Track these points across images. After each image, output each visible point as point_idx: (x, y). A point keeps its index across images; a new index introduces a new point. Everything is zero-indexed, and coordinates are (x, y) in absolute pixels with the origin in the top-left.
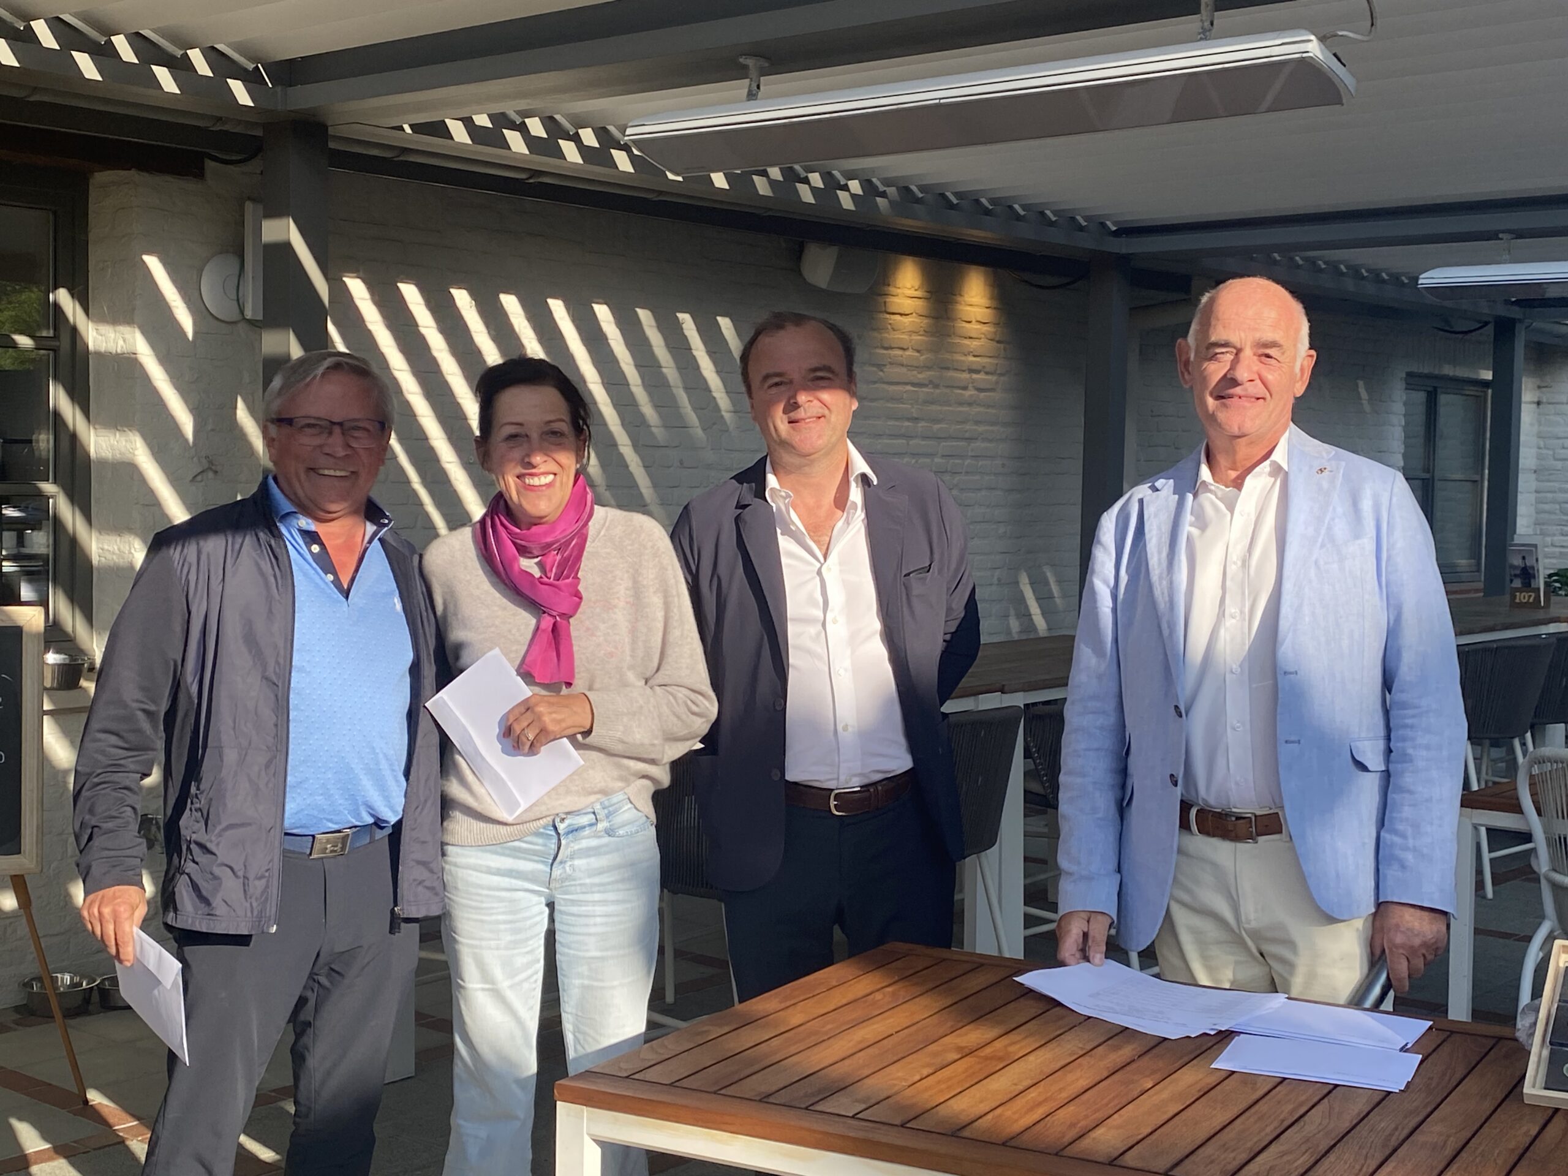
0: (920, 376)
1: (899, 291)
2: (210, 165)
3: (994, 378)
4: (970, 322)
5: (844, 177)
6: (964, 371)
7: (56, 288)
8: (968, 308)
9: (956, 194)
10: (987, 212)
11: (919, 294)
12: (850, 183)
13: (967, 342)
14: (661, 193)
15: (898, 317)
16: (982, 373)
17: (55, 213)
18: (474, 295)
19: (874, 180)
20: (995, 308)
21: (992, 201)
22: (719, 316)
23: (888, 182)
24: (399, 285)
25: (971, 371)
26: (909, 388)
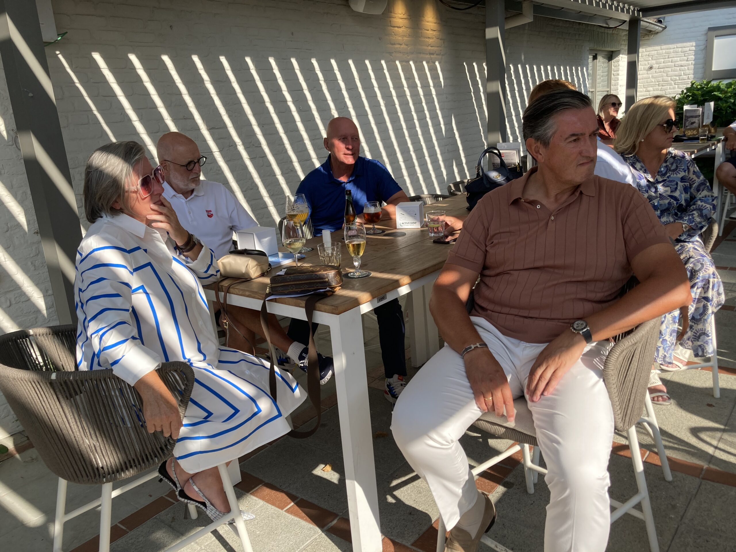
0: (409, 57)
1: (396, 15)
3: (440, 57)
4: (428, 30)
8: (427, 23)
11: (405, 16)
13: (427, 40)
15: (396, 29)
16: (435, 55)
20: (438, 23)
25: (429, 54)
26: (404, 63)
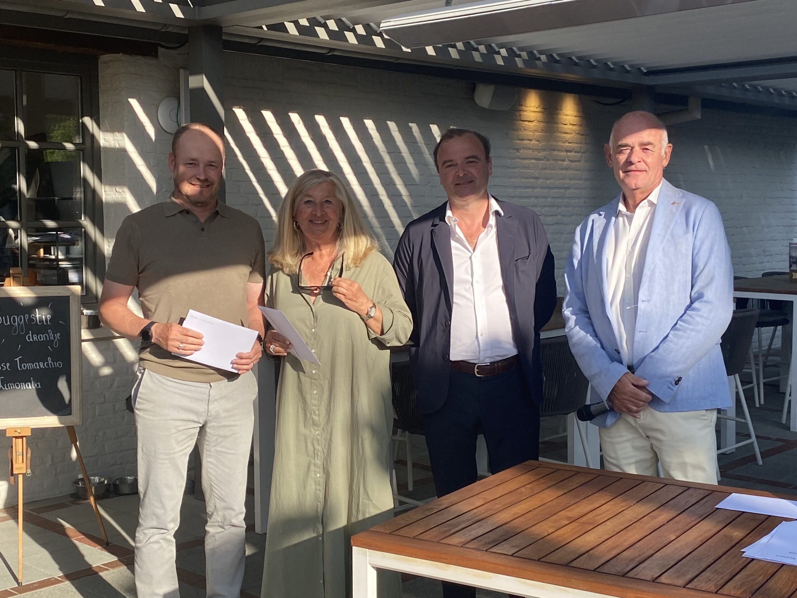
0: (539, 155)
1: (527, 108)
2: (161, 50)
3: (579, 155)
4: (566, 124)
5: (498, 47)
6: (563, 151)
7: (83, 117)
8: (565, 117)
9: (558, 55)
10: (576, 64)
11: (538, 110)
12: (501, 50)
13: (564, 135)
14: (399, 59)
15: (527, 123)
16: (573, 152)
17: (81, 78)
18: (301, 116)
19: (514, 48)
20: (580, 117)
21: (578, 58)
22: (431, 124)
23: (522, 49)
24: (263, 112)
25: (567, 151)
26: (533, 161)
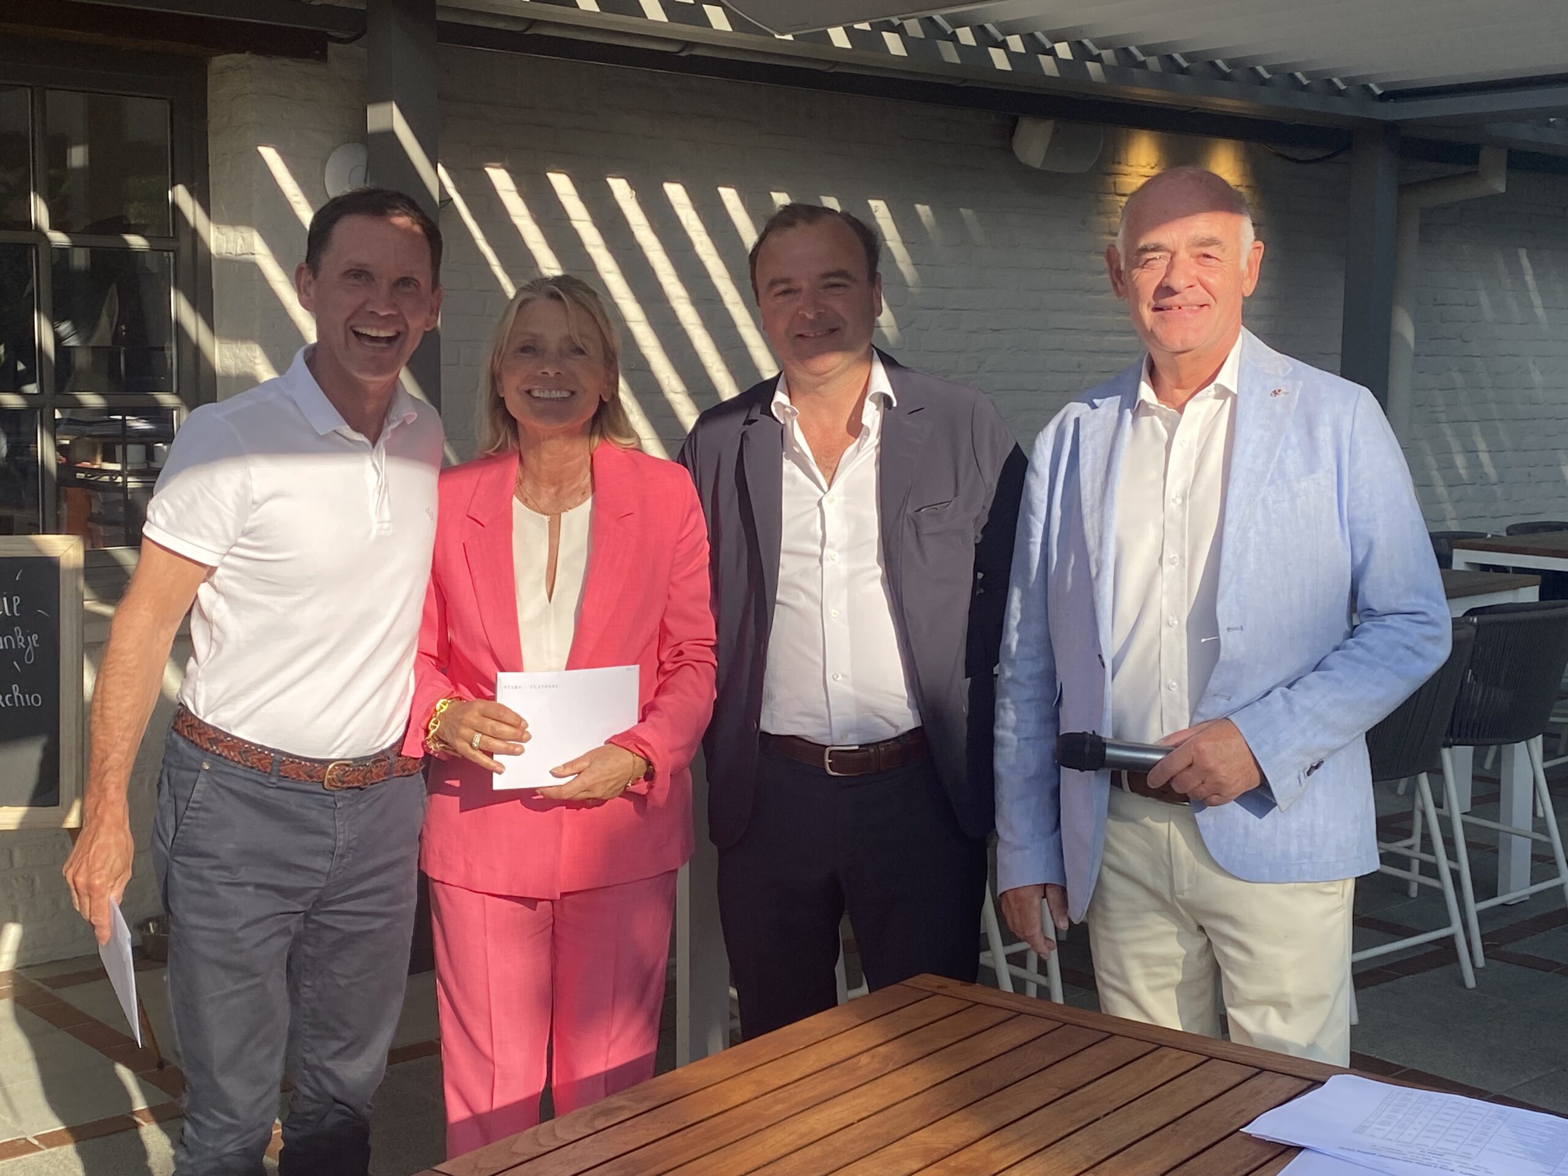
1: (1130, 169)
2: (333, 48)
5: (1049, 39)
7: (174, 185)
9: (1185, 56)
10: (1225, 77)
12: (1057, 46)
14: (836, 63)
17: (172, 104)
18: (632, 185)
19: (1086, 42)
21: (1230, 63)
22: (918, 203)
23: (1102, 44)
24: (551, 175)
